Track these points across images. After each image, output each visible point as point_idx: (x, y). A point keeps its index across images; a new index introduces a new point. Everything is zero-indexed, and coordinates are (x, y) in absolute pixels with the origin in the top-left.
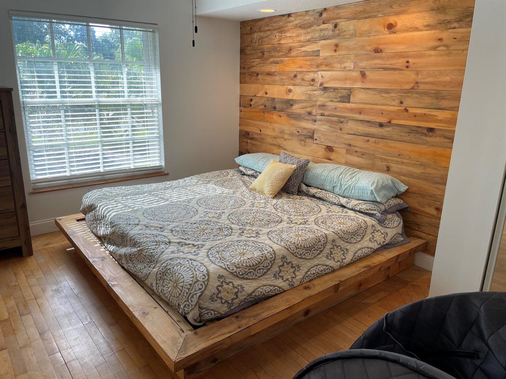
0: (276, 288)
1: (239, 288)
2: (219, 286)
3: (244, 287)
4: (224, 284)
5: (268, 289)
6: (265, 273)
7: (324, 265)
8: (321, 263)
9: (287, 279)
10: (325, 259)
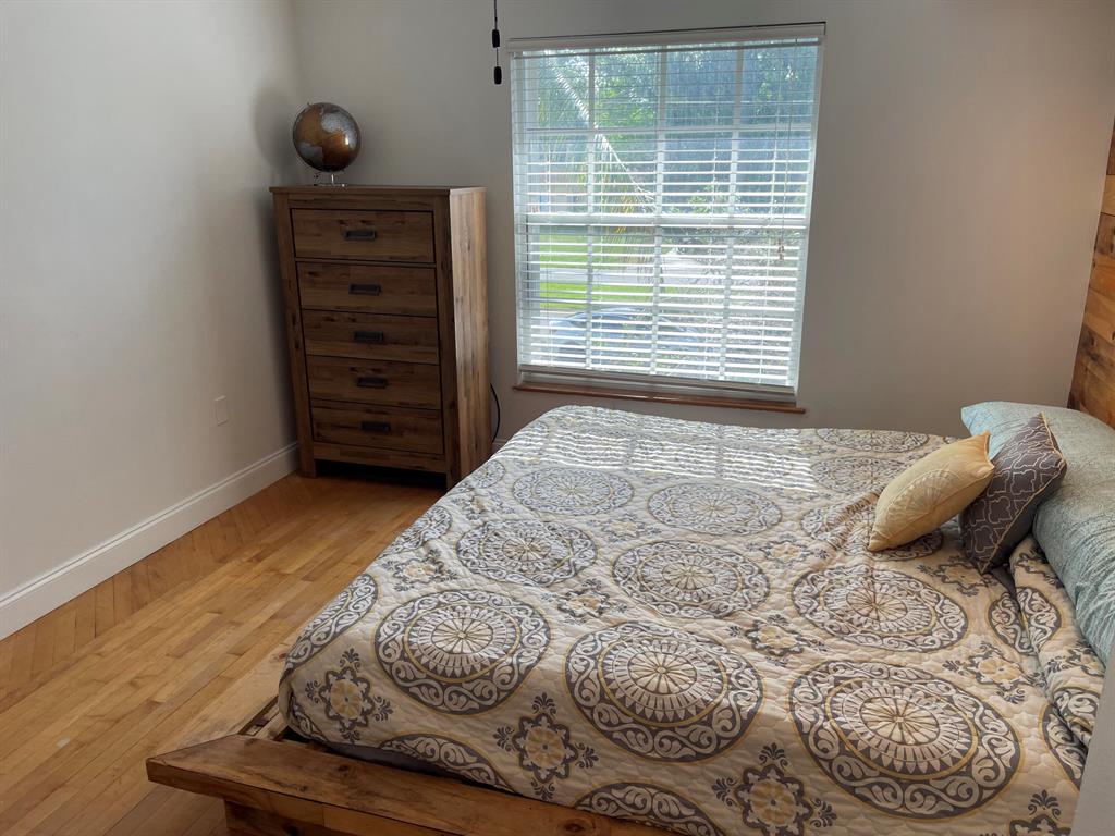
0: (487, 768)
1: (378, 705)
2: (334, 674)
3: (391, 712)
4: (348, 676)
5: (456, 755)
6: (471, 712)
7: (688, 805)
8: (681, 789)
9: (534, 768)
10: (707, 789)
